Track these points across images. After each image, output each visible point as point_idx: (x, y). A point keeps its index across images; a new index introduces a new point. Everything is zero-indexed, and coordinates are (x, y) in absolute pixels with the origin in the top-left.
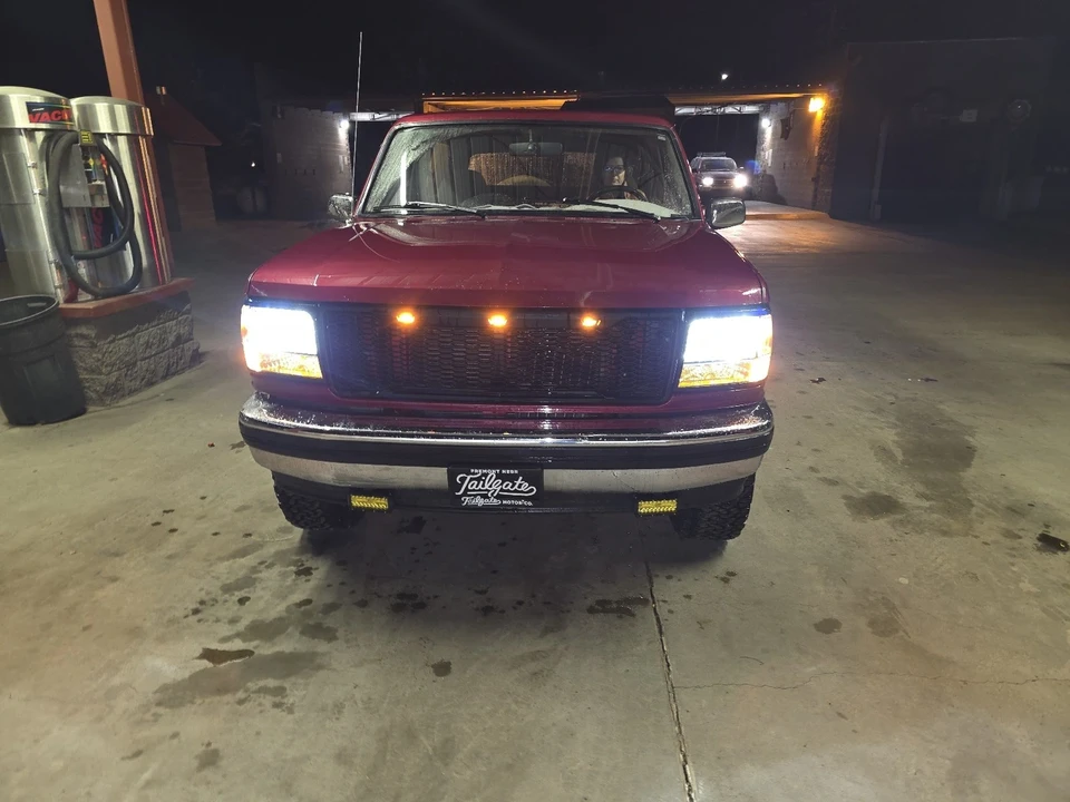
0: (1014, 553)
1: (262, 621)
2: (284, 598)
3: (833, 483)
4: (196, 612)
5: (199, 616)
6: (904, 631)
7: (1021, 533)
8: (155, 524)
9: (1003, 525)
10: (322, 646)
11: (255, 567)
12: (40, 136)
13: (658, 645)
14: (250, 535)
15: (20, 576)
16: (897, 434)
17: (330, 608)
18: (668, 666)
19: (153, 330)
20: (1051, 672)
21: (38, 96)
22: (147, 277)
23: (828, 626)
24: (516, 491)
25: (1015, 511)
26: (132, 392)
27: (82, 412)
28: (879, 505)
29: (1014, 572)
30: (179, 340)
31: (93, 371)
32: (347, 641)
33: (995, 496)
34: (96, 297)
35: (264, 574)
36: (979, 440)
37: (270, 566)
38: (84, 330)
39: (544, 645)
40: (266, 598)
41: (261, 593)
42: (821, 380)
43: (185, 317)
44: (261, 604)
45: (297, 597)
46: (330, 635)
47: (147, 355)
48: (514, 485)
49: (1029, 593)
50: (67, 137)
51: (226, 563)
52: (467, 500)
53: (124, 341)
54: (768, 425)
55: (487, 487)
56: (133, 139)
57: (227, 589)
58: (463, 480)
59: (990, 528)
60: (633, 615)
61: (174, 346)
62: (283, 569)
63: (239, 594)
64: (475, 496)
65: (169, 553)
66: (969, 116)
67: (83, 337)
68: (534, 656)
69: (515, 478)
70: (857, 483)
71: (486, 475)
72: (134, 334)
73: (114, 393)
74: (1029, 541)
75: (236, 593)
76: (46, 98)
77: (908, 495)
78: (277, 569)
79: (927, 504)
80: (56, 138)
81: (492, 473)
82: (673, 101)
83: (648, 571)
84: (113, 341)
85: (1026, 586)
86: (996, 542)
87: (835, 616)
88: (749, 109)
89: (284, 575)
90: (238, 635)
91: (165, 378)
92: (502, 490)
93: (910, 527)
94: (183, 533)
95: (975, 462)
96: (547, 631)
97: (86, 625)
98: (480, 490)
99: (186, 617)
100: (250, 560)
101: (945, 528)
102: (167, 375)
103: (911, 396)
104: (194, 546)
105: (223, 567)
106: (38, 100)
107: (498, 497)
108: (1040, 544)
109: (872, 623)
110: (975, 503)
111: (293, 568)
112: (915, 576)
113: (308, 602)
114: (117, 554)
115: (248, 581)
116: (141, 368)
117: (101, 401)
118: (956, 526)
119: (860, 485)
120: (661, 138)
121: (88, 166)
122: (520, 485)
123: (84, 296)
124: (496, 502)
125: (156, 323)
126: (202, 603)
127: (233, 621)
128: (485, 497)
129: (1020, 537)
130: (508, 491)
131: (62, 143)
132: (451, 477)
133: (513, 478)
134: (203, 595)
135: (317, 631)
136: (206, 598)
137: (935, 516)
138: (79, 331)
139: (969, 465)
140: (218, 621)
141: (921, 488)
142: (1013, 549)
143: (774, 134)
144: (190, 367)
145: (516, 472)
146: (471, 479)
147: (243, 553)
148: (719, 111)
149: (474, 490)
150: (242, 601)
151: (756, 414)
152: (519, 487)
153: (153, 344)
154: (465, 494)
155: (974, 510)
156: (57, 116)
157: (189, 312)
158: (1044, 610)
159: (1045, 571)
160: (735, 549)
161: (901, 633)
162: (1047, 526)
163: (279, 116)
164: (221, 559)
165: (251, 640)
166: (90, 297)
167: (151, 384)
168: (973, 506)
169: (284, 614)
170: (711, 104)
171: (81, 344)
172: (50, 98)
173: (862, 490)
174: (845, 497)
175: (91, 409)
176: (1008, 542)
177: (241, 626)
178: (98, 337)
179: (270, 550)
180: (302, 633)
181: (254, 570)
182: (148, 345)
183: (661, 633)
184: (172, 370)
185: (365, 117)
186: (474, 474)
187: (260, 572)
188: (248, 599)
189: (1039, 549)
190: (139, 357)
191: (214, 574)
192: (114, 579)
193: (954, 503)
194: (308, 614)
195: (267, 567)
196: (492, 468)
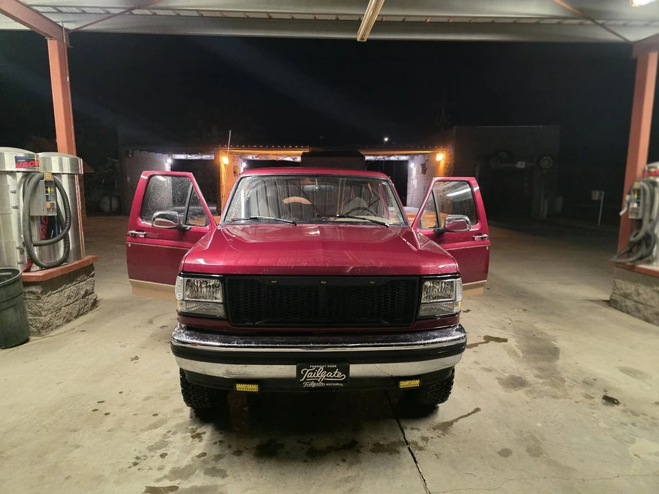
0: (592, 406)
1: (179, 468)
2: (189, 453)
3: (489, 370)
4: (135, 464)
5: (138, 467)
6: (546, 453)
7: (593, 396)
8: (94, 411)
9: (583, 391)
10: (219, 481)
11: (165, 434)
12: (19, 176)
13: (416, 469)
14: (157, 415)
15: (14, 447)
16: (516, 341)
17: (218, 458)
18: (424, 481)
19: (73, 288)
20: (626, 472)
21: (22, 153)
22: (72, 255)
23: (505, 453)
24: (334, 378)
25: (587, 383)
26: (57, 327)
27: (27, 341)
28: (516, 383)
29: (594, 417)
30: (87, 294)
31: (36, 314)
32: (234, 477)
33: (576, 375)
34: (42, 268)
35: (172, 439)
36: (561, 343)
37: (175, 433)
38: (34, 289)
39: (352, 473)
40: (177, 454)
41: (174, 450)
42: (468, 311)
43: (91, 279)
44: (175, 458)
45: (197, 452)
46: (223, 474)
47: (67, 303)
48: (333, 374)
49: (605, 429)
50: (37, 176)
51: (146, 433)
52: (306, 384)
53: (56, 295)
54: (465, 336)
55: (318, 376)
56: (71, 176)
57: (151, 449)
58: (305, 372)
59: (577, 392)
60: (399, 452)
61: (84, 297)
62: (184, 435)
63: (160, 452)
64: (311, 381)
65: (109, 428)
66: (521, 165)
67: (32, 293)
68: (347, 480)
69: (335, 370)
70: (502, 370)
71: (318, 369)
72: (62, 291)
73: (47, 327)
74: (599, 400)
75: (158, 451)
76: (25, 154)
77: (530, 375)
78: (179, 435)
79: (541, 381)
80: (30, 176)
81: (322, 368)
82: (363, 153)
83: (400, 425)
84: (50, 295)
85: (602, 425)
86: (582, 401)
87: (508, 447)
88: (403, 158)
89: (184, 439)
90: (165, 477)
91: (76, 317)
92: (326, 377)
93: (535, 394)
94: (114, 415)
95: (561, 356)
96: (351, 464)
97: (67, 476)
98: (314, 378)
99: (130, 467)
100: (161, 430)
101: (553, 394)
102: (78, 315)
103: (518, 319)
104: (123, 423)
105: (145, 436)
106: (21, 155)
107: (324, 381)
108: (604, 401)
109: (528, 450)
110: (566, 379)
111: (189, 434)
112: (545, 422)
113: (204, 454)
114: (74, 431)
115: (163, 443)
116: (64, 312)
117: (39, 333)
118: (559, 393)
119: (504, 371)
120: (384, 183)
121: (47, 192)
122: (337, 374)
123: (35, 268)
124: (322, 384)
125: (75, 283)
126: (138, 458)
127: (160, 469)
128: (316, 381)
129: (593, 398)
130: (330, 378)
131: (34, 180)
132: (298, 370)
133: (333, 370)
134: (137, 454)
135: (213, 472)
136: (139, 455)
137: (547, 387)
138: (31, 290)
139: (558, 358)
140: (150, 469)
141: (536, 372)
142: (591, 404)
143: (417, 171)
144: (91, 310)
145: (335, 366)
146: (310, 372)
147: (155, 426)
148: (387, 159)
149: (310, 378)
150: (163, 456)
151: (457, 330)
152: (336, 375)
153: (72, 296)
154: (305, 380)
155: (566, 383)
156: (32, 164)
157: (93, 276)
158: (614, 438)
159: (610, 416)
160: (445, 411)
161: (545, 455)
162: (606, 391)
163: (130, 156)
164: (143, 430)
165: (174, 480)
166: (38, 268)
167: (68, 321)
168: (565, 381)
169: (191, 463)
170: (382, 155)
171: (31, 297)
172: (29, 154)
173: (505, 374)
174: (498, 378)
175: (32, 338)
176: (588, 401)
177: (167, 471)
178: (42, 293)
179: (171, 424)
180: (205, 473)
181: (165, 436)
182: (69, 297)
183: (416, 462)
184: (81, 312)
185: (182, 157)
186: (312, 368)
187: (169, 437)
188: (166, 454)
189: (604, 404)
190: (64, 305)
191: (141, 440)
192: (77, 447)
193: (555, 379)
194: (205, 462)
195: (173, 434)
196: (322, 365)
